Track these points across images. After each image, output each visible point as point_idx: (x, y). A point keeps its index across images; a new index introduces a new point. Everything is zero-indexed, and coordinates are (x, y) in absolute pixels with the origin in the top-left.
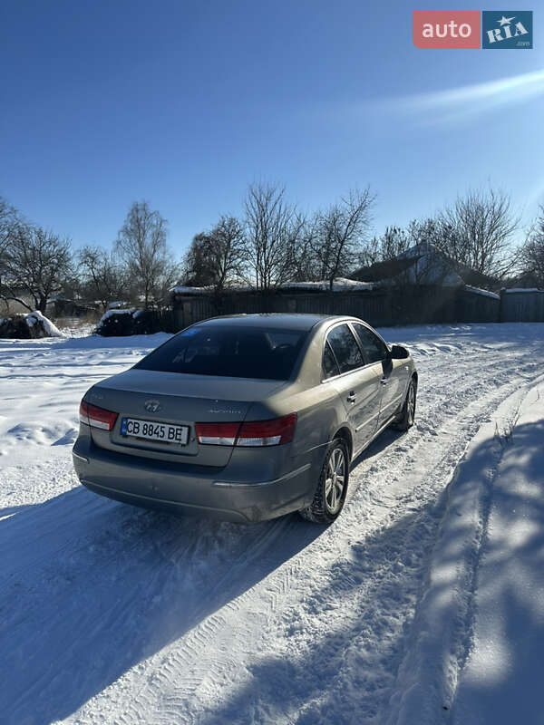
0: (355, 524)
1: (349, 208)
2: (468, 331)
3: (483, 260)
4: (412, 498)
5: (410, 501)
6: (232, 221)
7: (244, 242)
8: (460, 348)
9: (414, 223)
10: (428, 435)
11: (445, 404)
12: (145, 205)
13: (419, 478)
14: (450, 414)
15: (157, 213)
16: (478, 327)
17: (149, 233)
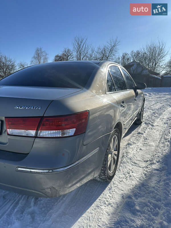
0: (124, 180)
1: (110, 46)
2: (150, 90)
3: (155, 66)
4: (154, 161)
5: (153, 163)
6: (68, 50)
7: (72, 58)
8: (150, 94)
9: (132, 52)
10: (150, 126)
11: (154, 113)
12: (41, 49)
13: (153, 148)
14: (156, 117)
15: (44, 51)
16: (154, 88)
17: (42, 58)
